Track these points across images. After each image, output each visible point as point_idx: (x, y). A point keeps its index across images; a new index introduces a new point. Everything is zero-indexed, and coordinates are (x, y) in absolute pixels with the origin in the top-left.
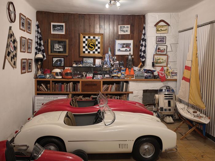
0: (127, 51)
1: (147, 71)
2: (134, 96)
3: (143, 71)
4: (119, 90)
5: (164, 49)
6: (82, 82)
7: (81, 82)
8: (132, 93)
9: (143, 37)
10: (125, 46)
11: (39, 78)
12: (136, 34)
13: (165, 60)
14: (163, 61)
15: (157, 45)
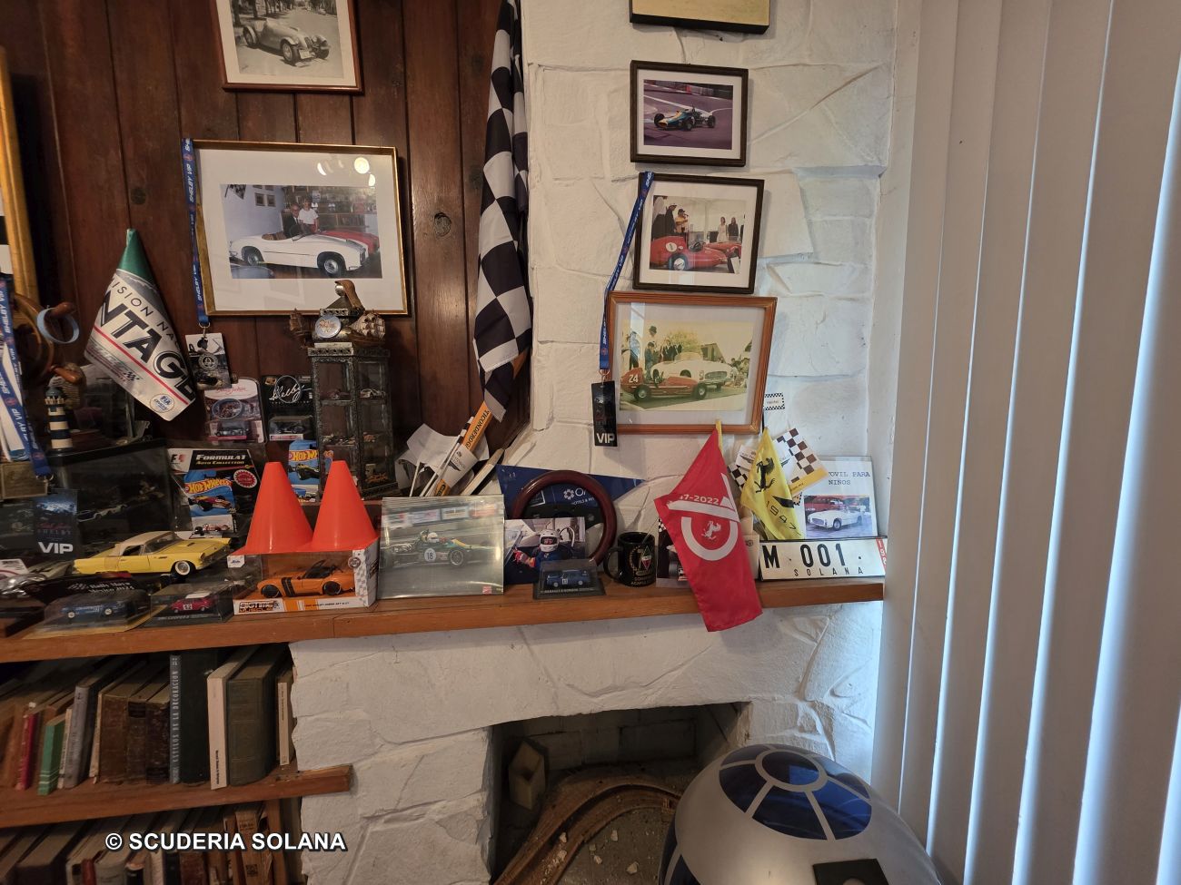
1: (538, 490)
2: (373, 818)
5: (733, 230)
8: (338, 782)
13: (735, 364)
14: (716, 367)
15: (642, 177)
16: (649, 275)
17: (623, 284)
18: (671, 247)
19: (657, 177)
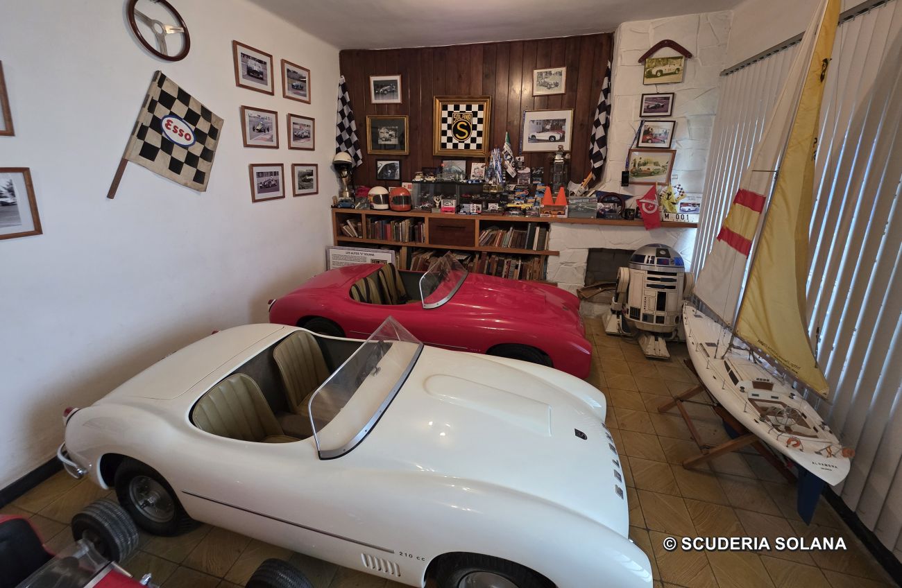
0: (555, 141)
1: (605, 197)
2: (562, 264)
3: (594, 196)
4: (522, 246)
5: (666, 133)
6: (430, 219)
7: (427, 220)
8: (557, 254)
9: (602, 98)
10: (548, 127)
11: (341, 207)
12: (581, 93)
13: (663, 167)
14: (658, 167)
15: (642, 121)
16: (641, 144)
17: (634, 147)
18: (648, 138)
19: (646, 121)
